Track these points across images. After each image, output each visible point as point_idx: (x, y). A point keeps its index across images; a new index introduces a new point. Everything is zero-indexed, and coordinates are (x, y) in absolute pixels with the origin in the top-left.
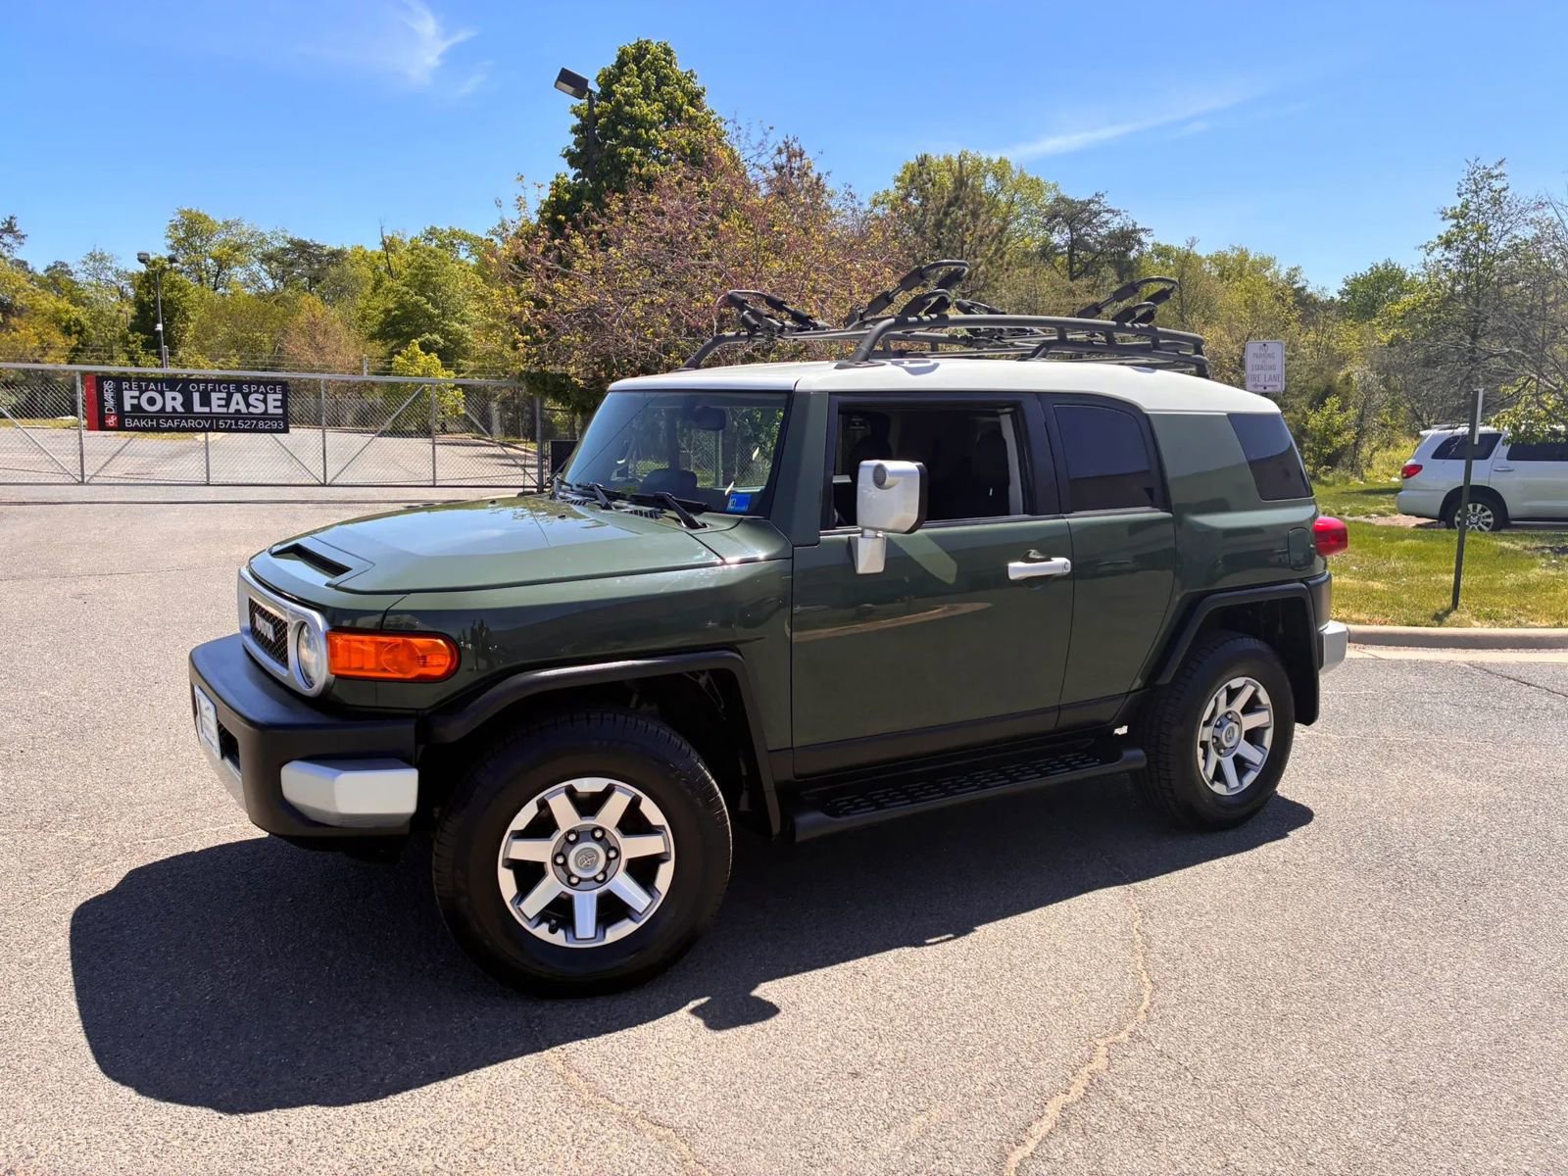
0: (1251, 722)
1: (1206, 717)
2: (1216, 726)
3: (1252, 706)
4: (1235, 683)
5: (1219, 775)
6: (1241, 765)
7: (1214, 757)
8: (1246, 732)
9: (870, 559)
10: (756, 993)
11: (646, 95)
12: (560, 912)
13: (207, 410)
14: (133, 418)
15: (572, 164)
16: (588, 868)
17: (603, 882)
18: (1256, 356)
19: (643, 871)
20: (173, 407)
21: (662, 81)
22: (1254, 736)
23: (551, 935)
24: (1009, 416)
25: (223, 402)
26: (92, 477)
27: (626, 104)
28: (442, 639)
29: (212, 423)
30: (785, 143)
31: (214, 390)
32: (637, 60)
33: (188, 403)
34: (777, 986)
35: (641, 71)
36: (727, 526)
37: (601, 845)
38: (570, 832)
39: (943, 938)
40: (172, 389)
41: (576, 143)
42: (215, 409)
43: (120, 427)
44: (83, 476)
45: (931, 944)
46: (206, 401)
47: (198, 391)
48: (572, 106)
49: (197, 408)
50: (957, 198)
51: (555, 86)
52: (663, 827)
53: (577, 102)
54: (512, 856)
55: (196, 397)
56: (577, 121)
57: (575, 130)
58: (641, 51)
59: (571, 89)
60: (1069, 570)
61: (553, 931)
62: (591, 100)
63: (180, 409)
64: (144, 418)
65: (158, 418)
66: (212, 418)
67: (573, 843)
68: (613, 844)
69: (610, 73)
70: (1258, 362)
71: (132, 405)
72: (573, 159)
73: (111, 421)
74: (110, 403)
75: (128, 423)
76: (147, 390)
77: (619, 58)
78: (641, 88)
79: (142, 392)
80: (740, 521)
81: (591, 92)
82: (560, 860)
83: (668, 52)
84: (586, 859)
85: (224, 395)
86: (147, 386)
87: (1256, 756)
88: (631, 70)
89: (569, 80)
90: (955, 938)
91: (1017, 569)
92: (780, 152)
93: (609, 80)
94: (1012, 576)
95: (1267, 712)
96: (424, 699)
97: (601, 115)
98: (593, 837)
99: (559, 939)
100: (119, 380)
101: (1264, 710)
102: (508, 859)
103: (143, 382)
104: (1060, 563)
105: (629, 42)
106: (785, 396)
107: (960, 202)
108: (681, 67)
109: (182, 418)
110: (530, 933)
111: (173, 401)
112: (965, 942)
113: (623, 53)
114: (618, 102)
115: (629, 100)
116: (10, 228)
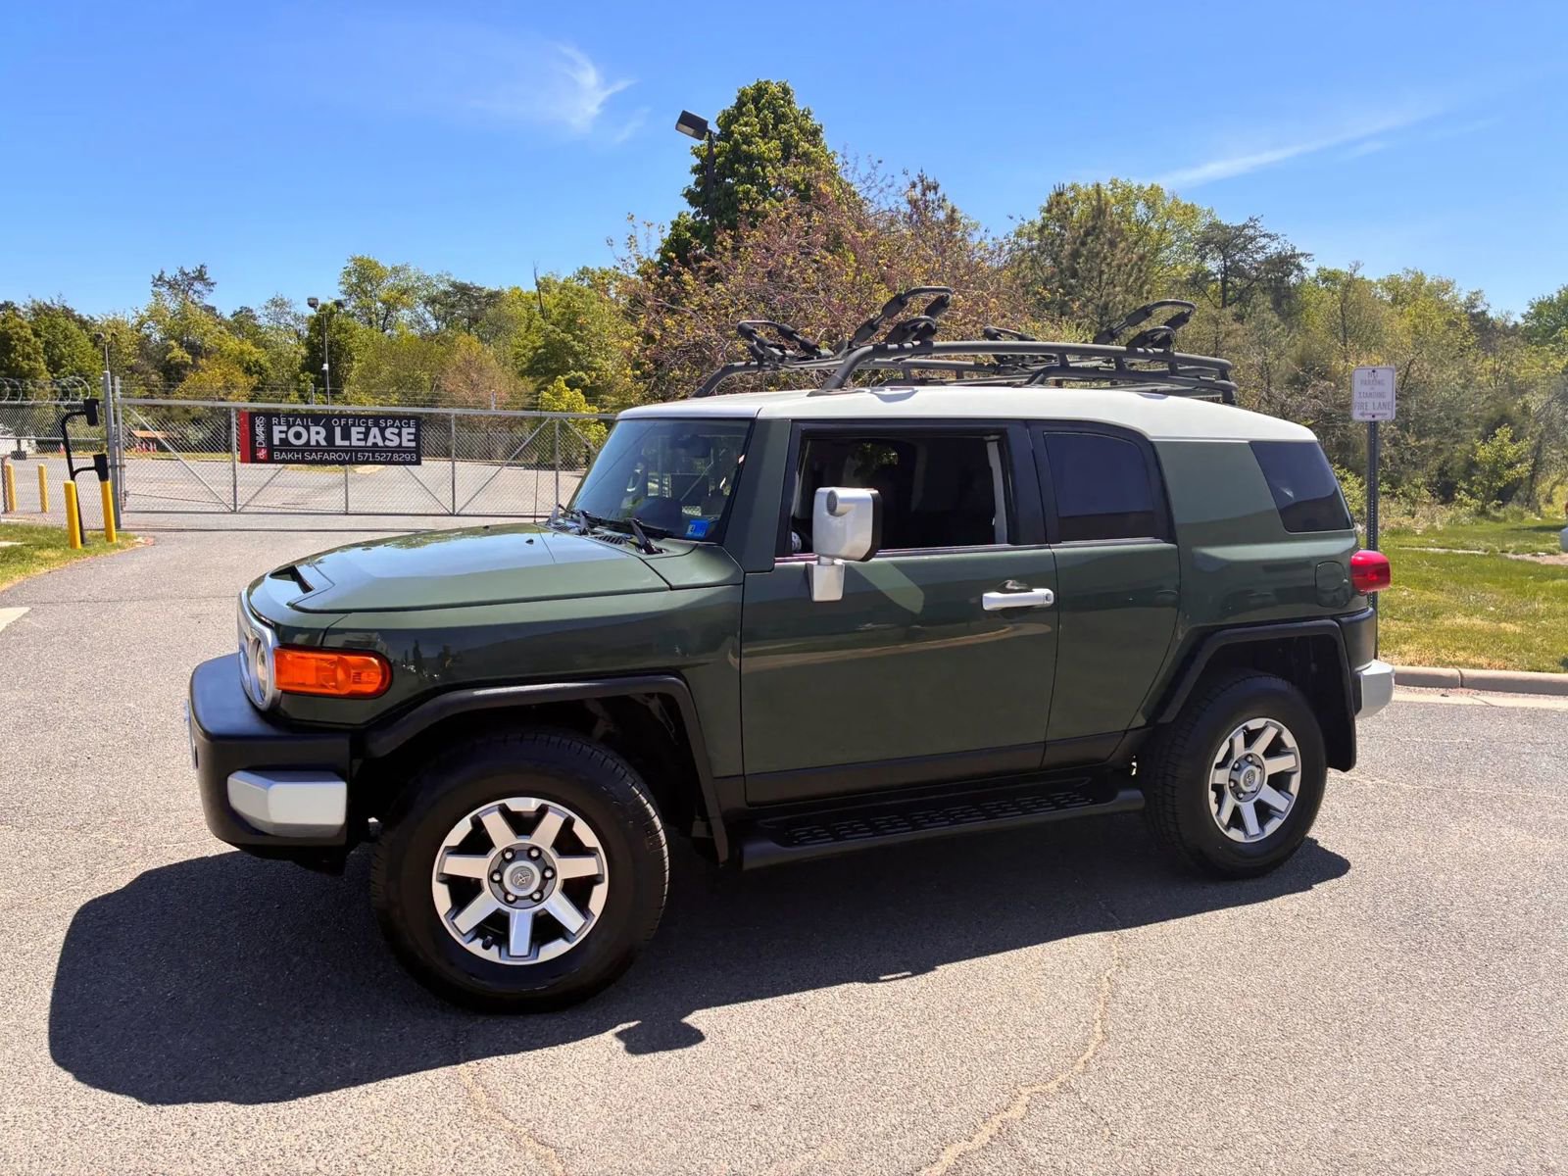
0: (1275, 766)
1: (1219, 758)
2: (1233, 769)
3: (1276, 749)
4: (1255, 724)
5: (1237, 820)
6: (1264, 812)
7: (1230, 801)
8: (1269, 776)
9: (827, 586)
10: (688, 1020)
11: (764, 133)
12: (495, 929)
13: (347, 443)
14: (281, 451)
15: (692, 202)
16: (522, 887)
17: (539, 901)
18: (1364, 382)
19: (578, 891)
20: (317, 441)
21: (780, 118)
22: (1279, 781)
23: (484, 950)
24: (996, 443)
25: (362, 436)
26: (244, 506)
27: (744, 143)
28: (376, 658)
29: (351, 456)
30: (919, 176)
31: (354, 425)
32: (756, 101)
33: (330, 438)
34: (711, 1014)
35: (759, 110)
36: (680, 551)
37: (537, 866)
38: (508, 850)
39: (899, 975)
40: (317, 425)
41: (697, 183)
42: (355, 443)
43: (269, 460)
44: (235, 506)
45: (885, 981)
46: (346, 436)
47: (340, 425)
48: (692, 147)
49: (339, 442)
50: (1094, 228)
51: (677, 129)
52: (596, 849)
53: (697, 143)
54: (447, 871)
55: (338, 431)
56: (697, 161)
57: (695, 170)
58: (760, 91)
59: (691, 131)
60: (1052, 602)
61: (486, 946)
62: (710, 140)
63: (323, 443)
64: (291, 451)
65: (303, 452)
66: (351, 451)
67: (509, 861)
68: (549, 864)
69: (728, 114)
70: (1366, 389)
71: (280, 439)
72: (691, 197)
73: (262, 454)
74: (261, 437)
75: (276, 455)
76: (294, 425)
77: (739, 99)
78: (758, 127)
79: (289, 427)
80: (695, 547)
81: (710, 132)
82: (497, 877)
83: (786, 91)
84: (521, 877)
85: (363, 430)
86: (294, 421)
87: (1280, 802)
88: (749, 110)
89: (691, 123)
90: (910, 976)
91: (993, 600)
92: (914, 186)
93: (728, 120)
94: (986, 607)
95: (1293, 756)
96: (360, 714)
97: (720, 154)
98: (529, 856)
99: (492, 955)
100: (269, 416)
101: (1289, 753)
102: (442, 874)
103: (292, 417)
104: (1041, 595)
105: (749, 84)
106: (747, 425)
107: (1097, 231)
108: (799, 106)
109: (324, 451)
110: (465, 949)
111: (317, 434)
112: (921, 980)
113: (743, 95)
114: (736, 141)
115: (747, 139)
116: (200, 276)
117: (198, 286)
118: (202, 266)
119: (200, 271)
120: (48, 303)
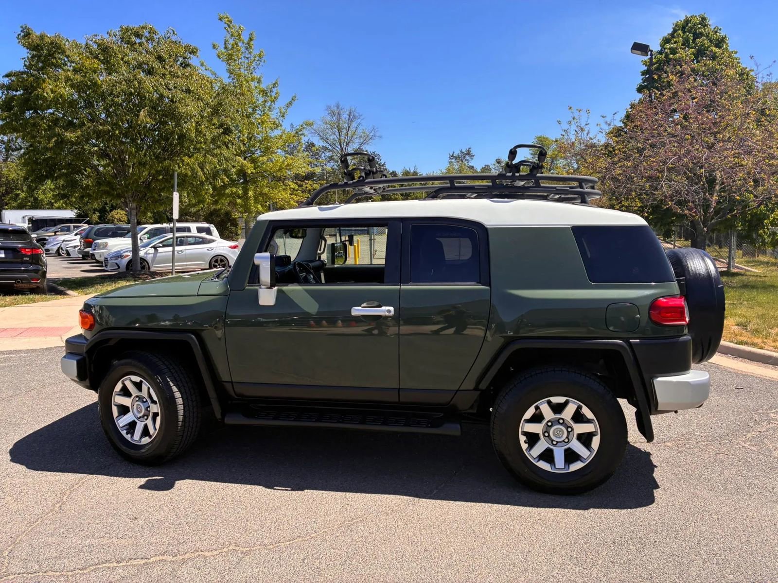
0: (581, 428)
1: (528, 416)
4: (557, 399)
8: (577, 434)
9: (265, 298)
16: (139, 412)
17: (145, 420)
21: (697, 35)
27: (671, 54)
28: (90, 315)
32: (683, 28)
37: (145, 405)
45: (276, 489)
51: (632, 52)
52: (156, 402)
53: (643, 58)
54: (117, 401)
56: (646, 68)
57: (643, 73)
58: (687, 21)
59: (640, 52)
60: (392, 314)
61: (127, 434)
62: (652, 56)
77: (674, 29)
81: (651, 51)
83: (704, 19)
84: (138, 409)
87: (584, 451)
88: (678, 35)
89: (638, 47)
90: (291, 490)
91: (357, 311)
93: (664, 42)
94: (353, 314)
95: (593, 424)
97: (656, 62)
98: (143, 401)
99: (128, 437)
101: (590, 421)
102: (115, 402)
108: (711, 26)
113: (676, 26)
114: (667, 53)
115: (673, 51)
116: (468, 153)
117: (467, 157)
118: (469, 148)
119: (468, 151)
120: (408, 170)
